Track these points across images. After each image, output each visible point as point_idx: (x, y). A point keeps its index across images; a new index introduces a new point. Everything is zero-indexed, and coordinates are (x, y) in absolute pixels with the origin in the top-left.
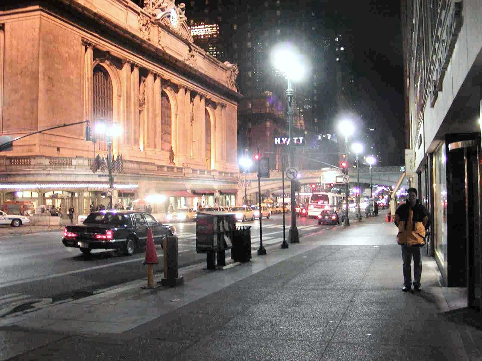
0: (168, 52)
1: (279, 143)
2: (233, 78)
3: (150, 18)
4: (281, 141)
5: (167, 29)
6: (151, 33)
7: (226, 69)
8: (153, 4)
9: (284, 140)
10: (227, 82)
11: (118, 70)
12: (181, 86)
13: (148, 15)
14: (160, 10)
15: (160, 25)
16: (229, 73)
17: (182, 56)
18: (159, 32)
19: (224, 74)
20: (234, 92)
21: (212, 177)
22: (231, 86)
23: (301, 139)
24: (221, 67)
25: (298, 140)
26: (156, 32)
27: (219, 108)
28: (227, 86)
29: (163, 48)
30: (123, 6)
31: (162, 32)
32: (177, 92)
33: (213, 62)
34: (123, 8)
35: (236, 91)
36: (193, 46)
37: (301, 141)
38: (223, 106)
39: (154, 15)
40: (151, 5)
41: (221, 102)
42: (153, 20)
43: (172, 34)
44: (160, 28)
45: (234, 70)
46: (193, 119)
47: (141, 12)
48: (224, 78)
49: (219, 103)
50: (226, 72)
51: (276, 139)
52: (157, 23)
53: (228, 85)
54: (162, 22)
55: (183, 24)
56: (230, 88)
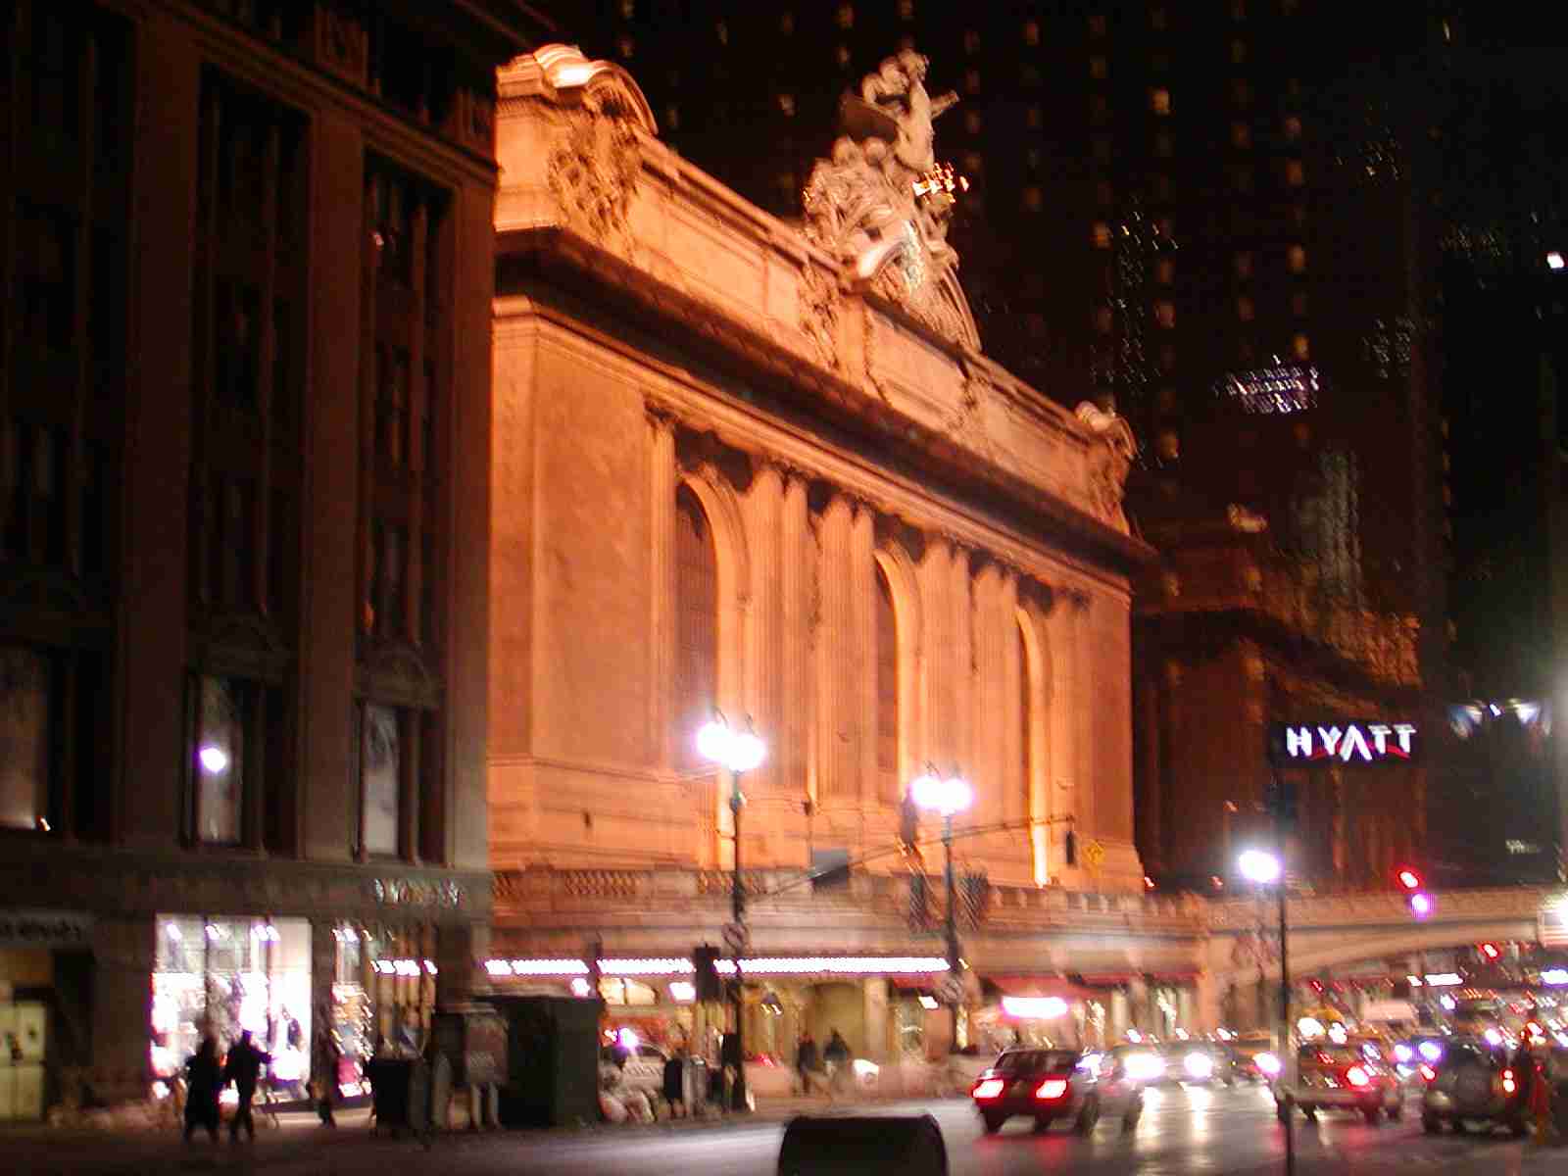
0: (897, 403)
1: (1308, 750)
2: (1113, 475)
3: (836, 274)
4: (1318, 742)
5: (894, 312)
6: (841, 335)
7: (1084, 440)
8: (841, 212)
9: (1330, 738)
10: (1092, 497)
11: (737, 496)
12: (938, 535)
13: (831, 263)
14: (865, 237)
15: (871, 301)
16: (1099, 454)
17: (938, 411)
18: (868, 328)
19: (1079, 461)
20: (1120, 536)
21: (1121, 918)
22: (1109, 514)
23: (1405, 733)
24: (1070, 433)
25: (1393, 740)
26: (857, 329)
27: (1061, 609)
28: (1091, 511)
29: (879, 390)
30: (755, 246)
31: (876, 325)
32: (918, 555)
33: (1041, 418)
34: (750, 250)
35: (1127, 531)
36: (977, 365)
37: (1405, 744)
38: (1079, 600)
39: (849, 262)
40: (834, 216)
41: (1071, 585)
42: (846, 284)
43: (907, 327)
44: (870, 314)
45: (1119, 442)
46: (973, 666)
47: (811, 259)
48: (1081, 480)
49: (1064, 591)
50: (1085, 453)
51: (1290, 733)
52: (861, 293)
53: (1097, 509)
54: (878, 289)
55: (942, 282)
56: (1104, 517)
